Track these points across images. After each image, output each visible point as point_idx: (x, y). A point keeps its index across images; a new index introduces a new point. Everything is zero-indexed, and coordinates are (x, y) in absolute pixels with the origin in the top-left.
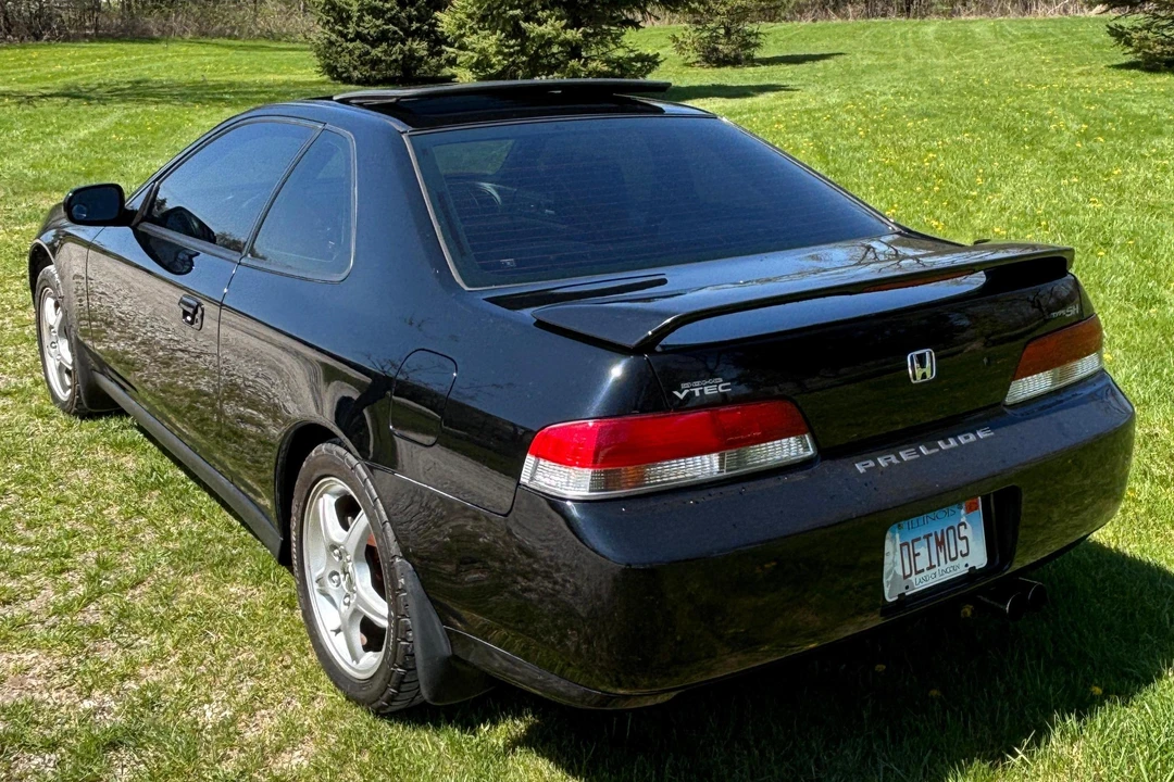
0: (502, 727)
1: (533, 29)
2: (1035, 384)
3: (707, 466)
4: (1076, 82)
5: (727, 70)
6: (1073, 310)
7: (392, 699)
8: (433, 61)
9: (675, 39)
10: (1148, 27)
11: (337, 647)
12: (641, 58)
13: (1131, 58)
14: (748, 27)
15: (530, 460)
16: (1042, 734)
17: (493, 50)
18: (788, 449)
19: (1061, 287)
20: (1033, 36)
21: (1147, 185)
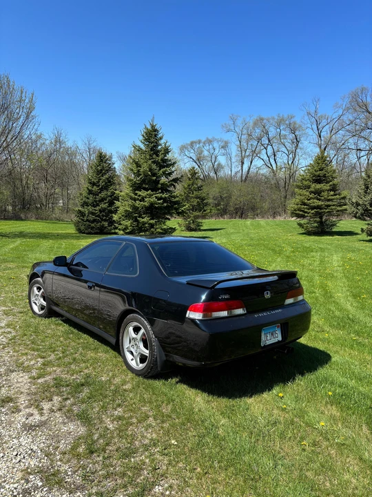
0: (174, 380)
1: (141, 220)
2: (289, 301)
3: (224, 314)
4: (290, 238)
5: (193, 232)
6: (298, 285)
7: (149, 373)
8: (109, 228)
9: (179, 223)
10: (308, 223)
11: (133, 364)
12: (171, 228)
13: (304, 231)
14: (200, 220)
15: (188, 312)
16: (294, 379)
17: (129, 225)
18: (240, 311)
19: (294, 280)
20: (277, 225)
21: (310, 265)
